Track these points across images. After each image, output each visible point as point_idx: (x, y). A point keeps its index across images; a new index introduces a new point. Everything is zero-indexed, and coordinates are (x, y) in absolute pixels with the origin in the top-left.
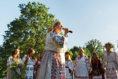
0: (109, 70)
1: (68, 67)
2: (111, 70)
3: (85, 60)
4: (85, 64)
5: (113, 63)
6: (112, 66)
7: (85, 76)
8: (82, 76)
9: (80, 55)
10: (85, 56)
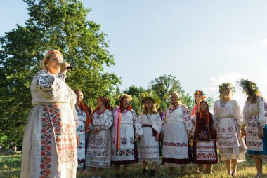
0: (224, 132)
1: (151, 126)
2: (226, 131)
3: (181, 113)
4: (181, 120)
5: (230, 119)
6: (229, 124)
7: (181, 142)
8: (175, 142)
9: (172, 104)
10: (183, 106)
